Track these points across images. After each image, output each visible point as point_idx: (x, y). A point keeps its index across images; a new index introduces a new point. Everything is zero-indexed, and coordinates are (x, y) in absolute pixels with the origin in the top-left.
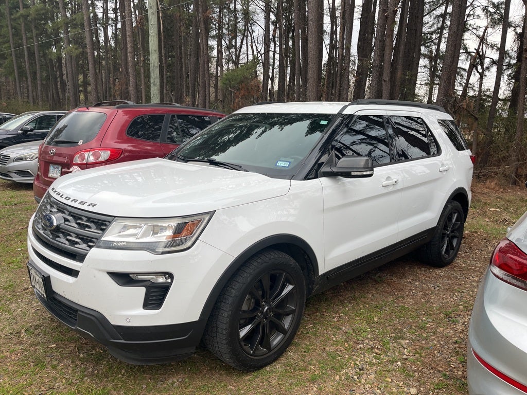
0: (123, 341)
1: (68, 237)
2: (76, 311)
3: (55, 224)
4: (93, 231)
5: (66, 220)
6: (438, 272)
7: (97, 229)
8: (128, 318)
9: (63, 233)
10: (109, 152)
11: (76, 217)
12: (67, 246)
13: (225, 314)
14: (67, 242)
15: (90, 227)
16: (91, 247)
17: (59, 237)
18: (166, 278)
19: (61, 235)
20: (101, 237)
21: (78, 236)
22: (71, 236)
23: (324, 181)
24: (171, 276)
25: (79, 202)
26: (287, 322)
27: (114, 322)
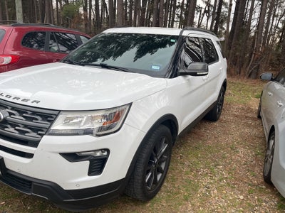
0: (73, 200)
1: (17, 128)
2: (31, 182)
3: (2, 117)
4: (39, 123)
5: (10, 114)
6: (215, 124)
7: (43, 120)
8: (77, 184)
9: (10, 124)
10: (10, 58)
11: (21, 111)
12: (17, 134)
13: (140, 170)
14: (17, 132)
15: (37, 119)
16: (42, 135)
17: (7, 127)
18: (103, 152)
19: (8, 126)
20: (50, 127)
21: (26, 126)
22: (19, 126)
23: (180, 78)
24: (108, 151)
25: (21, 99)
26: (163, 166)
27: (66, 188)
